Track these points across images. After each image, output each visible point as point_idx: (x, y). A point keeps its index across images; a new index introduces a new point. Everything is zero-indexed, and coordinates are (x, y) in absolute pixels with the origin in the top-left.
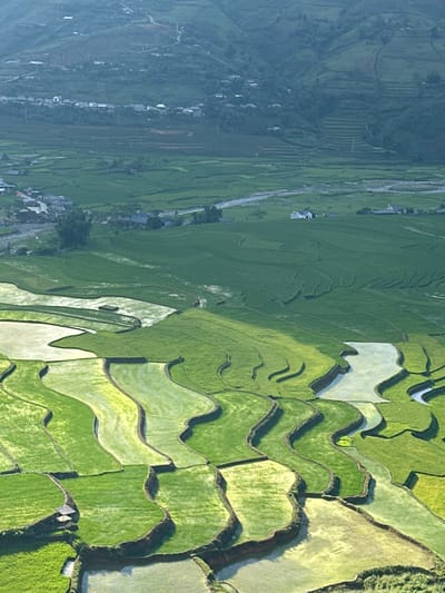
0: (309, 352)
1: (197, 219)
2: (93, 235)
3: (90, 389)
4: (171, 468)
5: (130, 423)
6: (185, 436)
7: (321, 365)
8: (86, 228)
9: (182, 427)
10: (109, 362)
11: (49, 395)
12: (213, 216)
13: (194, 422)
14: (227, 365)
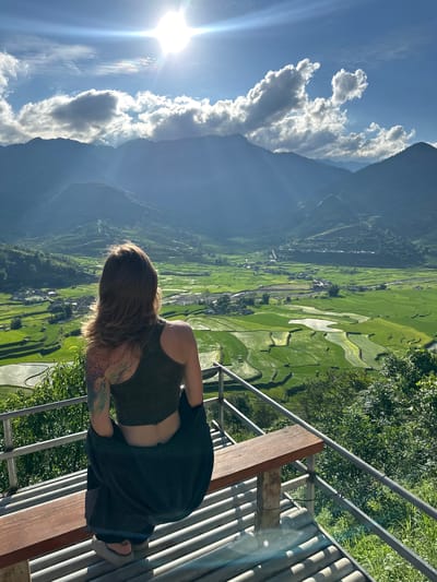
0: (422, 335)
1: (377, 289)
2: (341, 293)
3: (342, 341)
4: (372, 369)
5: (356, 353)
6: (377, 359)
7: (428, 340)
8: (337, 291)
9: (375, 356)
10: (347, 334)
11: (328, 342)
12: (383, 287)
13: (380, 355)
14: (391, 338)
